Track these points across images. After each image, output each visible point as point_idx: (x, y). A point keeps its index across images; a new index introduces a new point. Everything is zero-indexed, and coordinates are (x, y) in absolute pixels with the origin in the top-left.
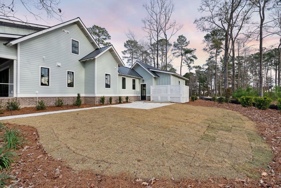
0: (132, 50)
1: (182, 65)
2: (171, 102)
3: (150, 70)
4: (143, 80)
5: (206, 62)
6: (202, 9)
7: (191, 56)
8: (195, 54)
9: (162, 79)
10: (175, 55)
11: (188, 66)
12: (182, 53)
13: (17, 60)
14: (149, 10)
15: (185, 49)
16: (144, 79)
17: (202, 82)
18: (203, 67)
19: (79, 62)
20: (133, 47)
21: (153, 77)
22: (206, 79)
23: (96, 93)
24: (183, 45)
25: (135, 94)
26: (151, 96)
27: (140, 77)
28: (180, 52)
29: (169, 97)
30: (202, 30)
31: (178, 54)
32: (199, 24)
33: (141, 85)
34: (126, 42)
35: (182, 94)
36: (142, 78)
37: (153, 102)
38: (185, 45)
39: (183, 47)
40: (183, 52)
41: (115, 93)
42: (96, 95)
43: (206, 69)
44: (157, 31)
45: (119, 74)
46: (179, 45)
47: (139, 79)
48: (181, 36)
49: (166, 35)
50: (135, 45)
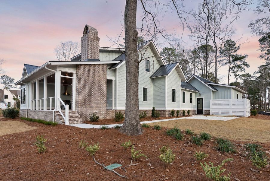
0: (168, 58)
1: (230, 75)
2: (235, 116)
3: (208, 83)
4: (200, 94)
5: (258, 69)
6: (259, 10)
7: (241, 63)
8: (246, 60)
9: (221, 92)
10: (221, 63)
11: (234, 75)
12: (229, 61)
13: (115, 81)
14: (197, 16)
15: (233, 55)
16: (200, 92)
17: (252, 94)
18: (253, 75)
19: (150, 79)
20: (169, 55)
21: (211, 91)
22: (259, 90)
23: (166, 107)
24: (231, 51)
25: (191, 108)
26: (210, 110)
27: (196, 91)
28: (227, 59)
29: (232, 111)
30: (258, 34)
31: (225, 61)
32: (256, 27)
33: (197, 98)
34: (162, 51)
35: (246, 108)
36: (199, 91)
37: (213, 115)
38: (234, 51)
39: (232, 54)
40: (231, 59)
41: (179, 106)
42: (167, 109)
43: (258, 78)
44: (206, 39)
45: (182, 88)
46: (226, 51)
47: (195, 92)
48: (229, 41)
49: (216, 43)
50: (172, 53)
